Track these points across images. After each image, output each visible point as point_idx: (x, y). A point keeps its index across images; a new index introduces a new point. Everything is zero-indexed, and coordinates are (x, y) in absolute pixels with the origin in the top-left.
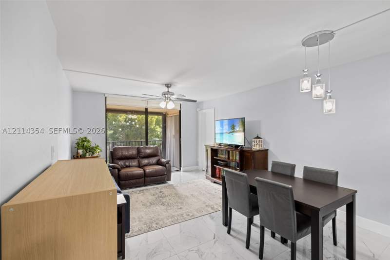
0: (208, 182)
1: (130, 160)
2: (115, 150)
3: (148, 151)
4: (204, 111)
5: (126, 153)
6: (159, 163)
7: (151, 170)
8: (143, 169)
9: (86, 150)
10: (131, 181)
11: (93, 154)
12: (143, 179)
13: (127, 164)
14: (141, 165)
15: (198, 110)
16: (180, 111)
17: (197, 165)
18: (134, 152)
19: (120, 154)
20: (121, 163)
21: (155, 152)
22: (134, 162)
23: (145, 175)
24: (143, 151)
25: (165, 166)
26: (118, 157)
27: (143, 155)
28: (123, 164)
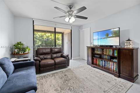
0: (90, 67)
1: (46, 55)
2: (38, 49)
3: (56, 50)
4: (83, 30)
5: (44, 51)
6: (62, 56)
7: (58, 61)
8: (53, 60)
9: (20, 49)
10: (47, 68)
11: (25, 51)
12: (54, 66)
13: (45, 57)
14: (53, 58)
15: (80, 29)
16: (71, 30)
17: (79, 56)
18: (49, 50)
19: (41, 51)
20: (42, 57)
21: (60, 50)
22: (49, 56)
23: (55, 64)
24: (53, 50)
25: (66, 58)
26: (40, 53)
27: (53, 52)
28: (43, 57)
